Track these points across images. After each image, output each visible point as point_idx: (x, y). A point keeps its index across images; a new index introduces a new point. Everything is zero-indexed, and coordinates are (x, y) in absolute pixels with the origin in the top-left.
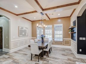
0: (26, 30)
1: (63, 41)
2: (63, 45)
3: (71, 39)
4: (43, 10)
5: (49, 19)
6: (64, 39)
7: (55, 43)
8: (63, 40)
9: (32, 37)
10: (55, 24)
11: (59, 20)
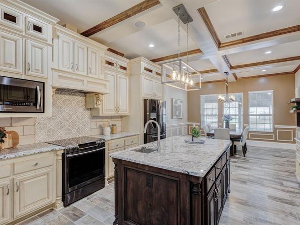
0: (180, 106)
1: (275, 132)
2: (276, 141)
3: (295, 127)
4: (231, 68)
5: (236, 78)
6: (276, 126)
7: (252, 136)
8: (275, 129)
9: (188, 122)
10: (251, 91)
11: (262, 80)
